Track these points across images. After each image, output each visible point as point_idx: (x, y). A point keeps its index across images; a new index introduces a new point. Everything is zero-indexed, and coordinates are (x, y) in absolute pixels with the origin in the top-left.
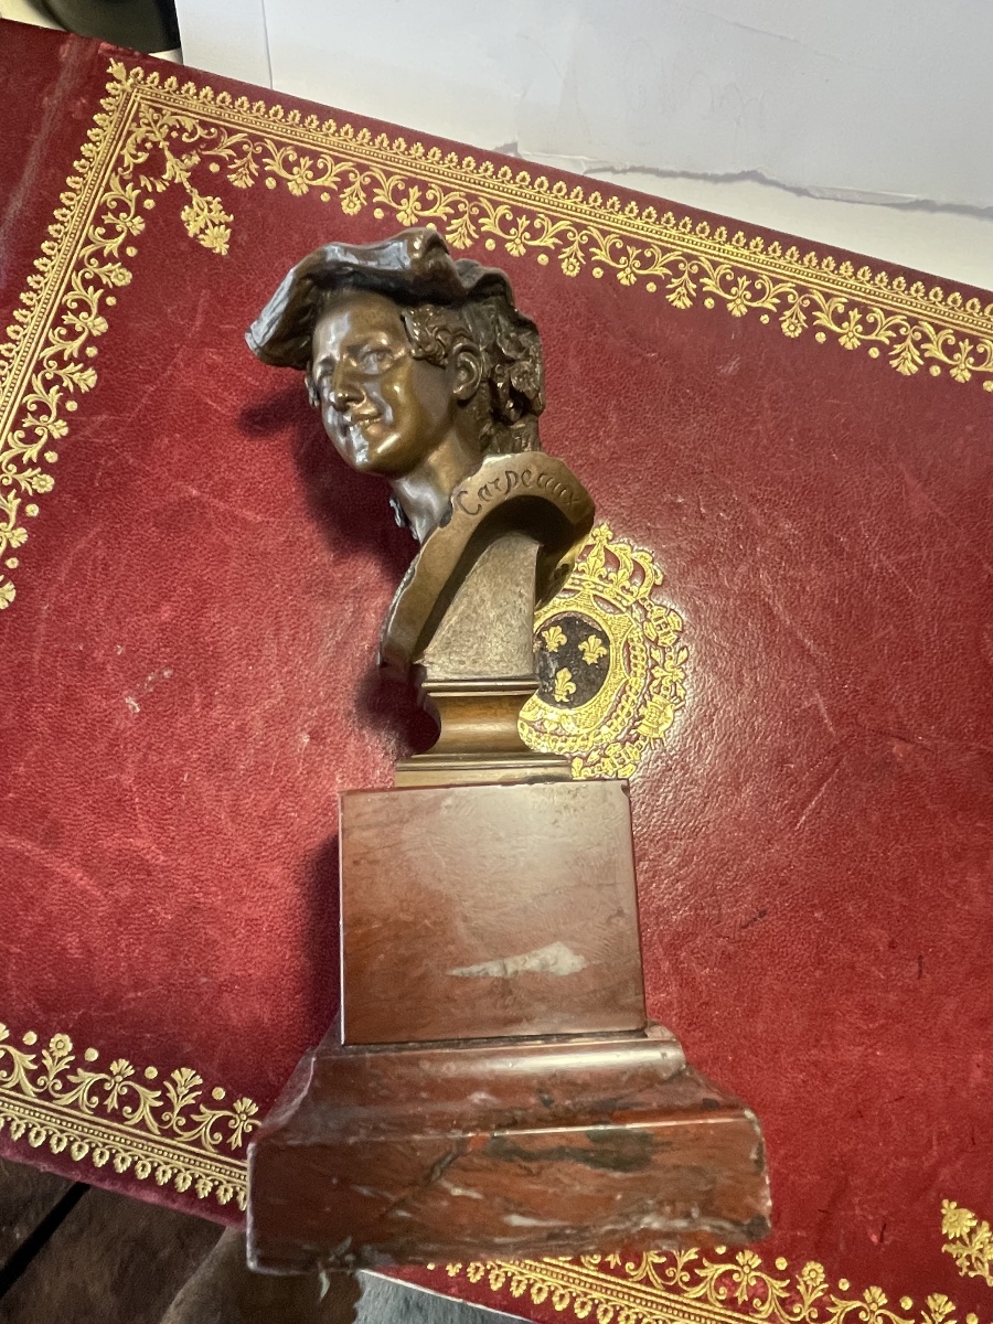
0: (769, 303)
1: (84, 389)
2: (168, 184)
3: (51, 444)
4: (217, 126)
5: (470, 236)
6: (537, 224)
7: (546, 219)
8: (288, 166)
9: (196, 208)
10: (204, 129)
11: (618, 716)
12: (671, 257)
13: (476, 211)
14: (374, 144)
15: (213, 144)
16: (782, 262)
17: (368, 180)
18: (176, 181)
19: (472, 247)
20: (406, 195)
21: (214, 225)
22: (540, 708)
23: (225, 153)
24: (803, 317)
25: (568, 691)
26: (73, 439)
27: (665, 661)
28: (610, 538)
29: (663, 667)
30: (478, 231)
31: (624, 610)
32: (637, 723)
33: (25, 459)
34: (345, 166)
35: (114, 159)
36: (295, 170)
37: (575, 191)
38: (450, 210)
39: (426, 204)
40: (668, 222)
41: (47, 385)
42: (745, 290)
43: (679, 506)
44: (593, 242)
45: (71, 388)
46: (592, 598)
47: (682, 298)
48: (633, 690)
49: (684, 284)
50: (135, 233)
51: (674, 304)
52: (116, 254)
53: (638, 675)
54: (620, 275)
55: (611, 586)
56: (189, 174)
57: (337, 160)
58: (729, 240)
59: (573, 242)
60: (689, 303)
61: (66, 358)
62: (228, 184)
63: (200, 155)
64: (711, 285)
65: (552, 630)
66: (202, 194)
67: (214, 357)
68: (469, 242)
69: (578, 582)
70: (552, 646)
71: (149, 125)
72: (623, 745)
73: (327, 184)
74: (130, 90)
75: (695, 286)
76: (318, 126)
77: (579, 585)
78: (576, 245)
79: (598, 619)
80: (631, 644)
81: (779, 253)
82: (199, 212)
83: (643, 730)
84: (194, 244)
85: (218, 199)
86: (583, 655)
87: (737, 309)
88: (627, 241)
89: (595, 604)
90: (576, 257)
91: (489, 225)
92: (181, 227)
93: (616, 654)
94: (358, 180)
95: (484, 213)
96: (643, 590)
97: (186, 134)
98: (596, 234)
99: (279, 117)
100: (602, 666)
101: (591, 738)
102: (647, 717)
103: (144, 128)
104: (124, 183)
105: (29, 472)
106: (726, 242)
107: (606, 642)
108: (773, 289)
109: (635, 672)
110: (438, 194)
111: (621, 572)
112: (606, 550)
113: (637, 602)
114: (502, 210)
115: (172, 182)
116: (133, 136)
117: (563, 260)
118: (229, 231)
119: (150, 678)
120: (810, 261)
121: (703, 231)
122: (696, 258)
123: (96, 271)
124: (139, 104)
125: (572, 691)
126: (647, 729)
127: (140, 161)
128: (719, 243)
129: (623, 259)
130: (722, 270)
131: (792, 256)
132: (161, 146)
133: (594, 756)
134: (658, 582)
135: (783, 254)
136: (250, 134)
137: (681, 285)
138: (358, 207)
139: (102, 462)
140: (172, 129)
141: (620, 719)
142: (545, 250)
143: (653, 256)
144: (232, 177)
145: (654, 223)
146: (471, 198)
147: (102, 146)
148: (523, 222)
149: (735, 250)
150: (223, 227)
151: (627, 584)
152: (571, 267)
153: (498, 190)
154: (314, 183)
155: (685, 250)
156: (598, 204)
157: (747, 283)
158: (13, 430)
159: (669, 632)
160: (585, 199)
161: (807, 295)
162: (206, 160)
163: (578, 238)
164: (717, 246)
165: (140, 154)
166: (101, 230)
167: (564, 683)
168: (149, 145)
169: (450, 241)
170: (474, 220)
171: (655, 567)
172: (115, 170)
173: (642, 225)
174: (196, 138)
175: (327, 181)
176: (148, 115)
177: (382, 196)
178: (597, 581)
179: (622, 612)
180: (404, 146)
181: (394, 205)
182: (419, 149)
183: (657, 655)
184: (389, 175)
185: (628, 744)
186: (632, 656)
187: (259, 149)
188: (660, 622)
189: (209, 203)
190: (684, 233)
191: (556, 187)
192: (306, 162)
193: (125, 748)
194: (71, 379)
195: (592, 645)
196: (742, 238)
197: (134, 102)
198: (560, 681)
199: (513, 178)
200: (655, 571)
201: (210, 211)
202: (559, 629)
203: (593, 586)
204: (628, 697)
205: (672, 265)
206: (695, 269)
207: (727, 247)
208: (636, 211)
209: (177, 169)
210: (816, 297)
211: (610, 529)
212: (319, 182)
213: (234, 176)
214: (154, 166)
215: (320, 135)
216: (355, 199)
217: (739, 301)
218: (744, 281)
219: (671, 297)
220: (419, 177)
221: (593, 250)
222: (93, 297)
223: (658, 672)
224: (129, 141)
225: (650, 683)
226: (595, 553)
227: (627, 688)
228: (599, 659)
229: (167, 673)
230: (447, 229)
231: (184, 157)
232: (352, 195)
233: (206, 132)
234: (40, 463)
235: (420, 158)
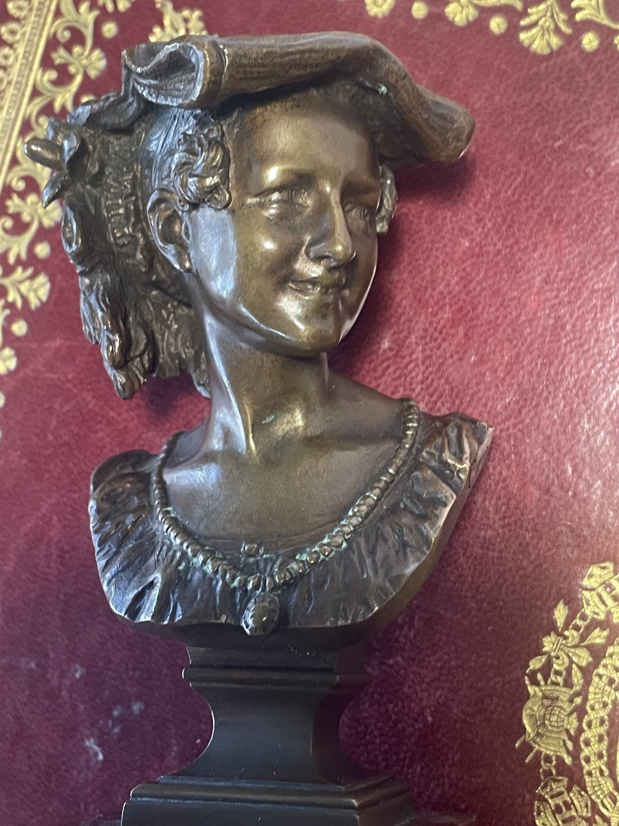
1: (34, 303)
5: (557, 30)
19: (561, 51)
26: (21, 374)
30: (571, 21)
45: (19, 303)
50: (93, 74)
61: (12, 260)
66: (177, 7)
68: (555, 41)
85: (199, 13)
91: (589, 9)
119: (116, 713)
138: (390, 2)
139: (57, 406)
169: (526, 43)
189: (186, 19)
193: (86, 809)
194: (19, 290)
229: (136, 707)
230: (523, 23)
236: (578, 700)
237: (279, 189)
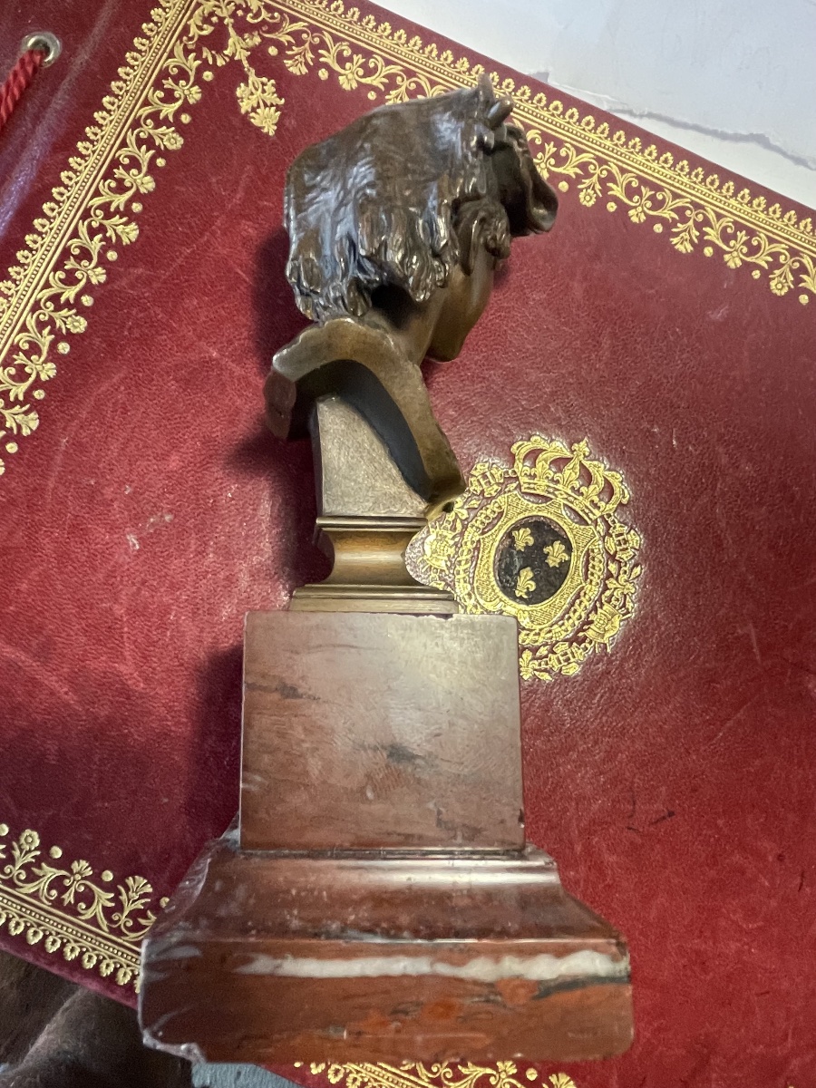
0: (762, 260)
1: (125, 241)
2: (228, 60)
3: (89, 288)
4: (281, 12)
6: (563, 153)
7: (572, 149)
8: (341, 60)
9: (251, 86)
10: (269, 12)
11: (570, 618)
12: (680, 203)
14: (423, 53)
15: (275, 28)
16: (779, 223)
17: (413, 86)
18: (236, 58)
21: (266, 105)
22: (501, 600)
23: (285, 39)
24: (791, 278)
25: (528, 588)
26: (109, 287)
27: (619, 574)
28: (587, 454)
29: (617, 579)
31: (590, 522)
32: (585, 627)
33: (63, 299)
34: (394, 69)
35: (180, 27)
36: (348, 65)
37: (602, 127)
40: (682, 169)
41: (92, 233)
42: (743, 244)
43: (653, 435)
44: (611, 178)
45: (114, 239)
46: (562, 507)
47: (685, 243)
48: (587, 597)
49: (688, 230)
50: (191, 101)
51: (676, 247)
52: (171, 119)
53: (594, 583)
54: (631, 212)
55: (581, 498)
56: (249, 53)
57: (388, 63)
58: (735, 195)
59: (593, 174)
60: (690, 248)
61: (112, 209)
62: (284, 68)
63: (263, 38)
64: (713, 235)
65: (521, 531)
66: (258, 75)
67: (250, 230)
69: (551, 490)
70: (520, 545)
72: (570, 645)
73: (375, 83)
75: (698, 234)
76: (374, 27)
77: (553, 493)
78: (595, 178)
79: (565, 527)
80: (591, 554)
81: (778, 215)
82: (254, 91)
83: (590, 634)
84: (245, 119)
85: (273, 81)
86: (546, 558)
87: (733, 261)
88: (643, 181)
89: (564, 513)
90: (593, 189)
92: (234, 103)
93: (577, 561)
94: (404, 84)
96: (610, 506)
97: (251, 15)
98: (615, 170)
99: (340, 12)
100: (562, 572)
101: (542, 635)
102: (596, 622)
103: (213, 2)
104: (187, 52)
105: (64, 312)
106: (731, 197)
107: (569, 550)
108: (767, 248)
109: (591, 581)
111: (592, 487)
112: (581, 465)
113: (602, 517)
114: (532, 134)
115: (232, 58)
116: (202, 8)
117: (582, 190)
118: (279, 113)
119: (152, 520)
120: (805, 227)
121: (712, 183)
122: (702, 207)
123: (151, 131)
125: (532, 589)
126: (594, 633)
127: (205, 33)
128: (725, 197)
129: (636, 198)
130: (724, 222)
131: (789, 219)
132: (226, 22)
133: (543, 651)
134: (625, 501)
135: (782, 216)
136: (311, 24)
137: (685, 231)
139: (134, 313)
140: (238, 7)
141: (571, 621)
142: (567, 178)
143: (664, 199)
144: (288, 63)
145: (670, 168)
147: (171, 13)
148: (550, 148)
149: (739, 206)
150: (273, 109)
151: (596, 499)
152: (588, 198)
153: (532, 115)
154: (363, 80)
155: (693, 198)
156: (621, 142)
157: (745, 238)
158: (55, 270)
159: (627, 549)
160: (610, 136)
161: (797, 258)
162: (266, 43)
163: (598, 171)
164: (723, 199)
165: (205, 26)
166: (160, 94)
167: (526, 581)
168: (214, 19)
171: (623, 487)
172: (180, 37)
173: (659, 170)
174: (260, 20)
175: (377, 81)
178: (570, 492)
179: (587, 524)
180: (451, 59)
182: (464, 63)
183: (613, 567)
184: (433, 84)
185: (575, 644)
186: (590, 565)
187: (317, 40)
188: (620, 538)
189: (263, 84)
190: (695, 183)
191: (584, 120)
192: (358, 59)
194: (115, 230)
195: (556, 551)
196: (747, 196)
198: (522, 578)
199: (547, 105)
200: (623, 492)
201: (264, 91)
202: (529, 531)
203: (565, 496)
204: (581, 602)
205: (680, 211)
206: (700, 218)
207: (732, 201)
208: (655, 154)
209: (238, 47)
210: (805, 261)
211: (587, 446)
212: (367, 80)
213: (290, 62)
214: (217, 40)
215: (375, 35)
217: (735, 254)
218: (742, 236)
219: (675, 240)
221: (610, 185)
222: (145, 156)
223: (612, 584)
224: (197, 12)
225: (603, 592)
226: (571, 466)
227: (582, 594)
228: (561, 563)
229: (168, 518)
231: (246, 36)
232: (397, 97)
233: (270, 15)
234: (76, 305)
235: (464, 72)
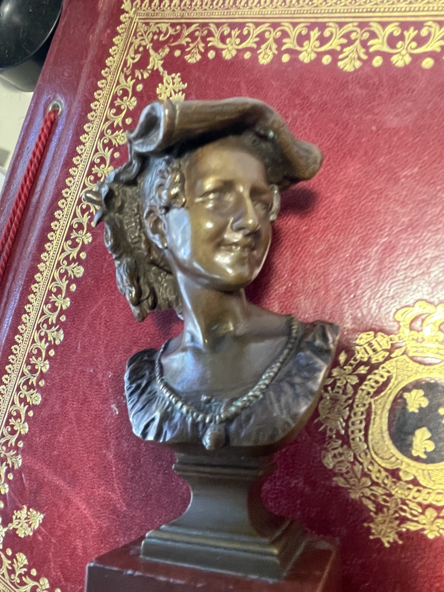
2: (150, 72)
3: (83, 248)
4: (181, 24)
5: (359, 58)
6: (424, 32)
7: (434, 25)
8: (223, 39)
9: (165, 84)
10: (173, 28)
13: (366, 35)
15: (177, 37)
17: (279, 34)
18: (155, 69)
19: (361, 68)
20: (307, 37)
21: (175, 93)
23: (183, 42)
25: (426, 448)
26: (93, 244)
30: (367, 53)
33: (71, 257)
34: (263, 28)
35: (122, 63)
36: (228, 40)
38: (344, 41)
39: (323, 40)
41: (83, 212)
50: (131, 108)
52: (120, 125)
56: (163, 61)
57: (257, 25)
62: (185, 61)
63: (169, 47)
65: (413, 393)
66: (169, 73)
68: (358, 64)
70: (413, 407)
71: (142, 35)
73: (249, 45)
74: (132, 16)
82: (168, 86)
85: (179, 74)
91: (378, 45)
94: (271, 36)
95: (373, 35)
97: (162, 35)
103: (140, 38)
104: (126, 77)
105: (73, 265)
110: (334, 30)
114: (389, 29)
115: (152, 70)
116: (133, 45)
118: (184, 95)
123: (110, 137)
124: (137, 24)
125: (430, 449)
127: (136, 60)
132: (147, 47)
136: (200, 23)
138: (271, 56)
140: (154, 34)
142: (431, 54)
144: (187, 57)
146: (362, 25)
147: (116, 57)
148: (411, 33)
150: (181, 93)
153: (388, 11)
154: (240, 47)
158: (66, 240)
162: (172, 49)
165: (136, 56)
166: (114, 111)
167: (423, 441)
168: (141, 49)
169: (342, 67)
170: (364, 44)
172: (122, 70)
174: (168, 36)
175: (250, 43)
176: (142, 28)
177: (289, 43)
181: (298, 48)
184: (294, 25)
187: (206, 32)
189: (173, 79)
192: (235, 32)
197: (135, 23)
198: (418, 438)
201: (173, 83)
202: (422, 392)
209: (156, 60)
212: (244, 45)
213: (189, 56)
214: (143, 63)
215: (246, 10)
216: (268, 51)
220: (320, 20)
222: (107, 154)
224: (131, 50)
230: (341, 57)
231: (160, 51)
232: (267, 48)
233: (174, 30)
234: (78, 260)
235: (321, 4)
236: (350, 401)
237: (214, 191)
